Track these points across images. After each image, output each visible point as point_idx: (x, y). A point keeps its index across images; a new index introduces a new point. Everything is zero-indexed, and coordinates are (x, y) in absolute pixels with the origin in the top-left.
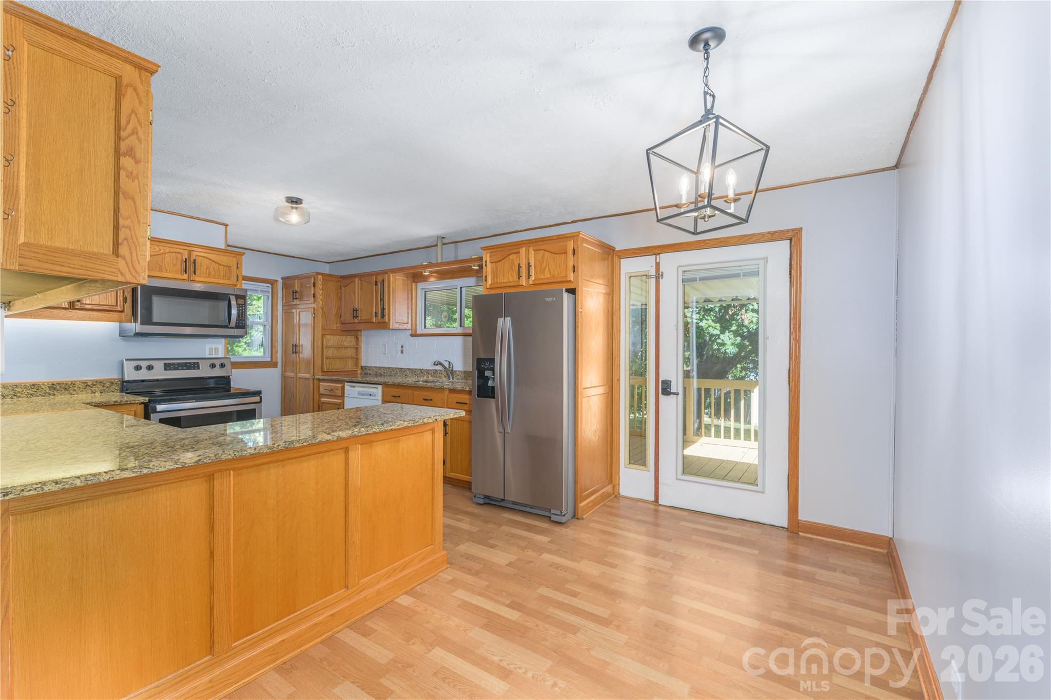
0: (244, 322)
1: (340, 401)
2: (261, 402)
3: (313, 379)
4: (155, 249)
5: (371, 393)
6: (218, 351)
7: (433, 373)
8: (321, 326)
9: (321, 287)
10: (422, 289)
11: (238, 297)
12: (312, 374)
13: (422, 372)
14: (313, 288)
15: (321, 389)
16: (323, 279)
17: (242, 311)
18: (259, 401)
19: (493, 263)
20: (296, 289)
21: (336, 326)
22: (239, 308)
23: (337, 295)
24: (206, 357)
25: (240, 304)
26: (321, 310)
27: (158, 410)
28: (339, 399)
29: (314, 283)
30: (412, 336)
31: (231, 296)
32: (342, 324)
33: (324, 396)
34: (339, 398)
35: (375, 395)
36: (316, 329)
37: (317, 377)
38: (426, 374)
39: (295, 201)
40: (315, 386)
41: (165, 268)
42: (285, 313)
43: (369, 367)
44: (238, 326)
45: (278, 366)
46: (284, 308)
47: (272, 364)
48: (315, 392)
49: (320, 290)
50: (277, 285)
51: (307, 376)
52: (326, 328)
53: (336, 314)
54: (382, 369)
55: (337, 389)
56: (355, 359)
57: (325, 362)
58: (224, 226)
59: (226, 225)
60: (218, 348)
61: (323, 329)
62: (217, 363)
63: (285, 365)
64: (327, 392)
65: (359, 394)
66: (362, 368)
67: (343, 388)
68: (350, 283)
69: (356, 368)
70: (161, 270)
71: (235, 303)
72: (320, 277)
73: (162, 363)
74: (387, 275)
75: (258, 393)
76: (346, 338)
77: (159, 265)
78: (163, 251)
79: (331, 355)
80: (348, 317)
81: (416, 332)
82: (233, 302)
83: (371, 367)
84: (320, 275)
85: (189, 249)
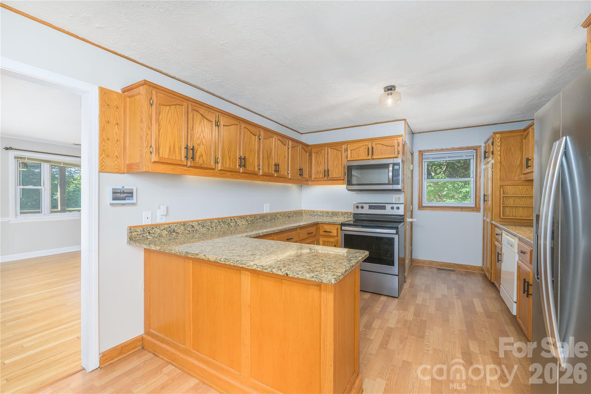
3: (491, 224)
4: (356, 145)
5: (512, 244)
6: (400, 199)
8: (499, 178)
9: (499, 144)
12: (491, 220)
14: (492, 146)
15: (495, 233)
16: (501, 137)
20: (487, 149)
21: (518, 177)
22: (396, 171)
23: (520, 147)
24: (393, 202)
25: (396, 169)
26: (499, 164)
28: (501, 245)
29: (492, 142)
31: (390, 165)
32: (523, 174)
33: (496, 239)
34: (501, 243)
36: (494, 181)
39: (390, 89)
40: (493, 229)
44: (394, 183)
45: (481, 211)
47: (476, 209)
48: (493, 235)
49: (499, 147)
50: (480, 149)
52: (505, 180)
53: (519, 166)
57: (502, 210)
59: (405, 120)
60: (400, 197)
61: (501, 181)
62: (395, 206)
63: (484, 211)
64: (497, 237)
65: (507, 243)
67: (502, 235)
68: (527, 134)
71: (392, 169)
72: (498, 135)
73: (368, 205)
78: (359, 146)
84: (497, 134)
85: (371, 141)
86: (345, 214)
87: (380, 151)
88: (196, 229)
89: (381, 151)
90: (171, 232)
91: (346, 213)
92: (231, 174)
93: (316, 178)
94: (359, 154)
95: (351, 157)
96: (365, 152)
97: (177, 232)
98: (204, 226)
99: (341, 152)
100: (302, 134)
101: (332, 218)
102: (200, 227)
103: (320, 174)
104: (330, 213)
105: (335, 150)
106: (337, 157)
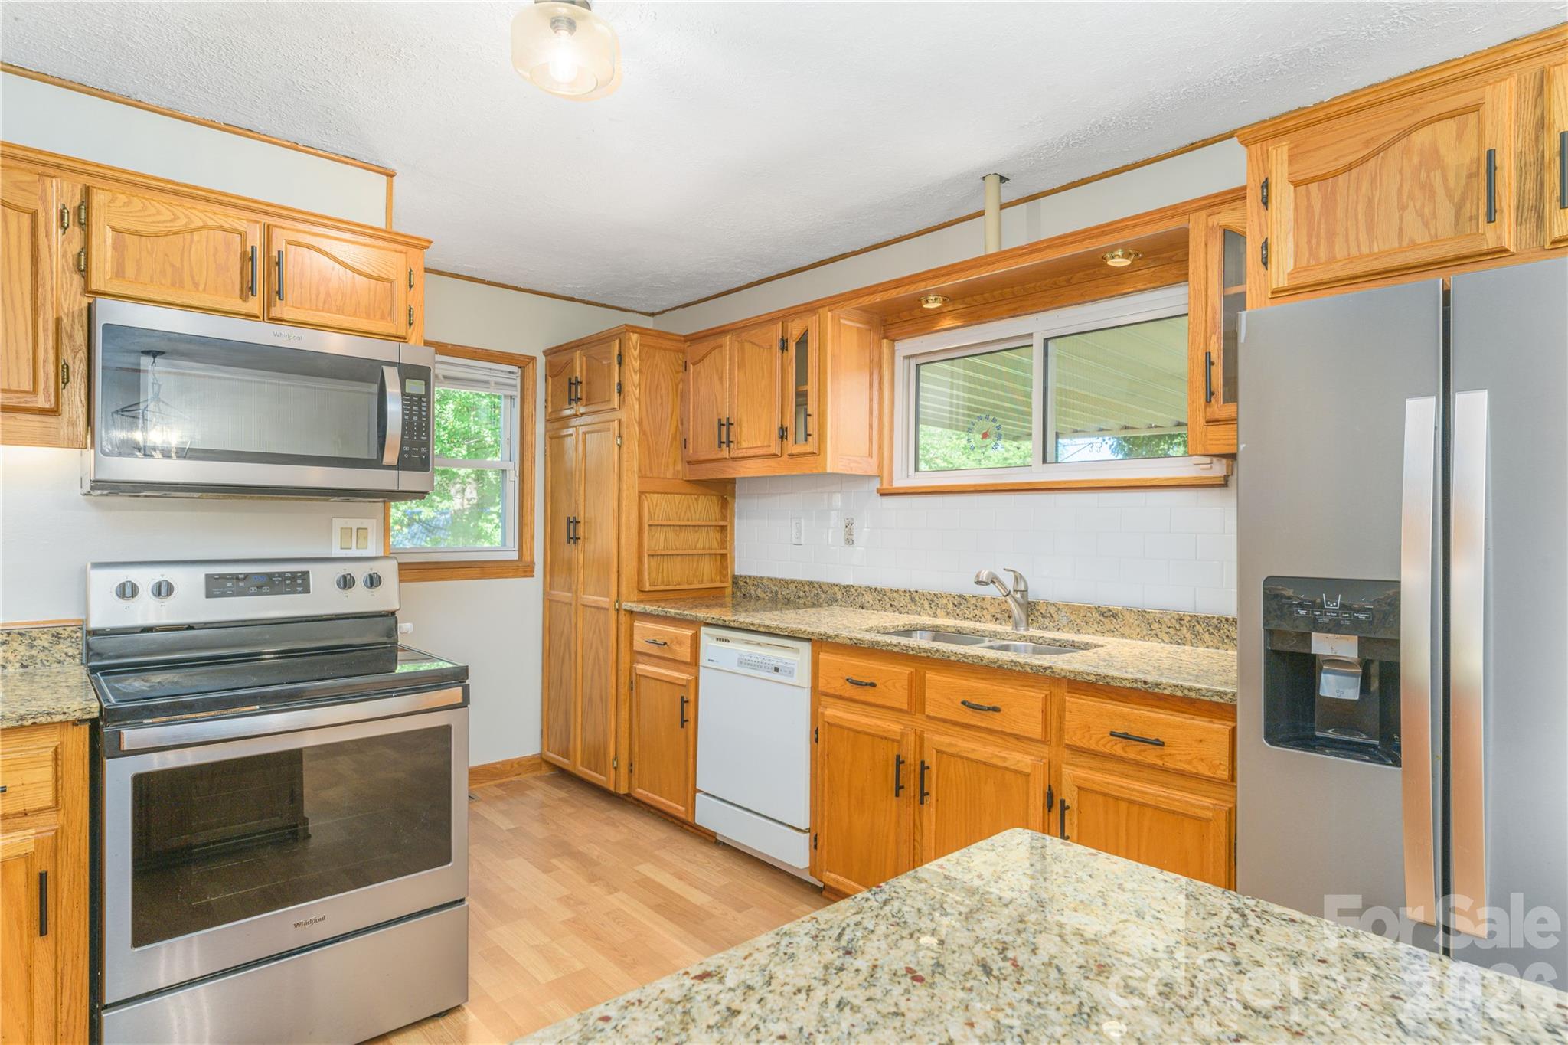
0: (424, 450)
1: (685, 676)
2: (465, 702)
3: (618, 610)
4: (159, 213)
5: (779, 665)
6: (366, 538)
7: (951, 606)
8: (636, 469)
9: (636, 364)
10: (909, 357)
11: (408, 372)
12: (615, 598)
13: (913, 600)
14: (617, 367)
15: (637, 637)
16: (640, 345)
17: (420, 416)
18: (460, 701)
19: (1306, 182)
20: (578, 374)
21: (672, 468)
22: (411, 405)
23: (677, 385)
24: (331, 555)
25: (411, 396)
26: (636, 425)
27: (126, 746)
28: (683, 672)
29: (620, 355)
30: (881, 495)
31: (386, 369)
32: (689, 463)
33: (646, 658)
34: (682, 667)
35: (790, 673)
36: (624, 478)
37: (627, 605)
38: (926, 605)
40: (623, 629)
41: (193, 278)
42: (551, 438)
43: (755, 578)
44: (405, 463)
45: (535, 574)
46: (550, 426)
47: (521, 568)
48: (622, 646)
49: (635, 372)
50: (534, 369)
51: (603, 601)
52: (649, 474)
53: (674, 438)
54: (792, 586)
55: (680, 643)
56: (719, 557)
57: (646, 566)
58: (385, 177)
59: (390, 175)
60: (365, 530)
61: (642, 477)
62: (360, 572)
63: (551, 570)
64: (654, 650)
65: (740, 663)
66: (735, 580)
67: (695, 641)
68: (710, 352)
69: (722, 582)
70: (178, 283)
71: (398, 391)
72: (634, 337)
73: (201, 572)
74: (815, 318)
75: (458, 676)
76: (697, 500)
77: (173, 266)
78: (182, 221)
79: (661, 548)
80: (704, 445)
81: (891, 481)
82: (393, 390)
83: (762, 578)
84: (634, 332)
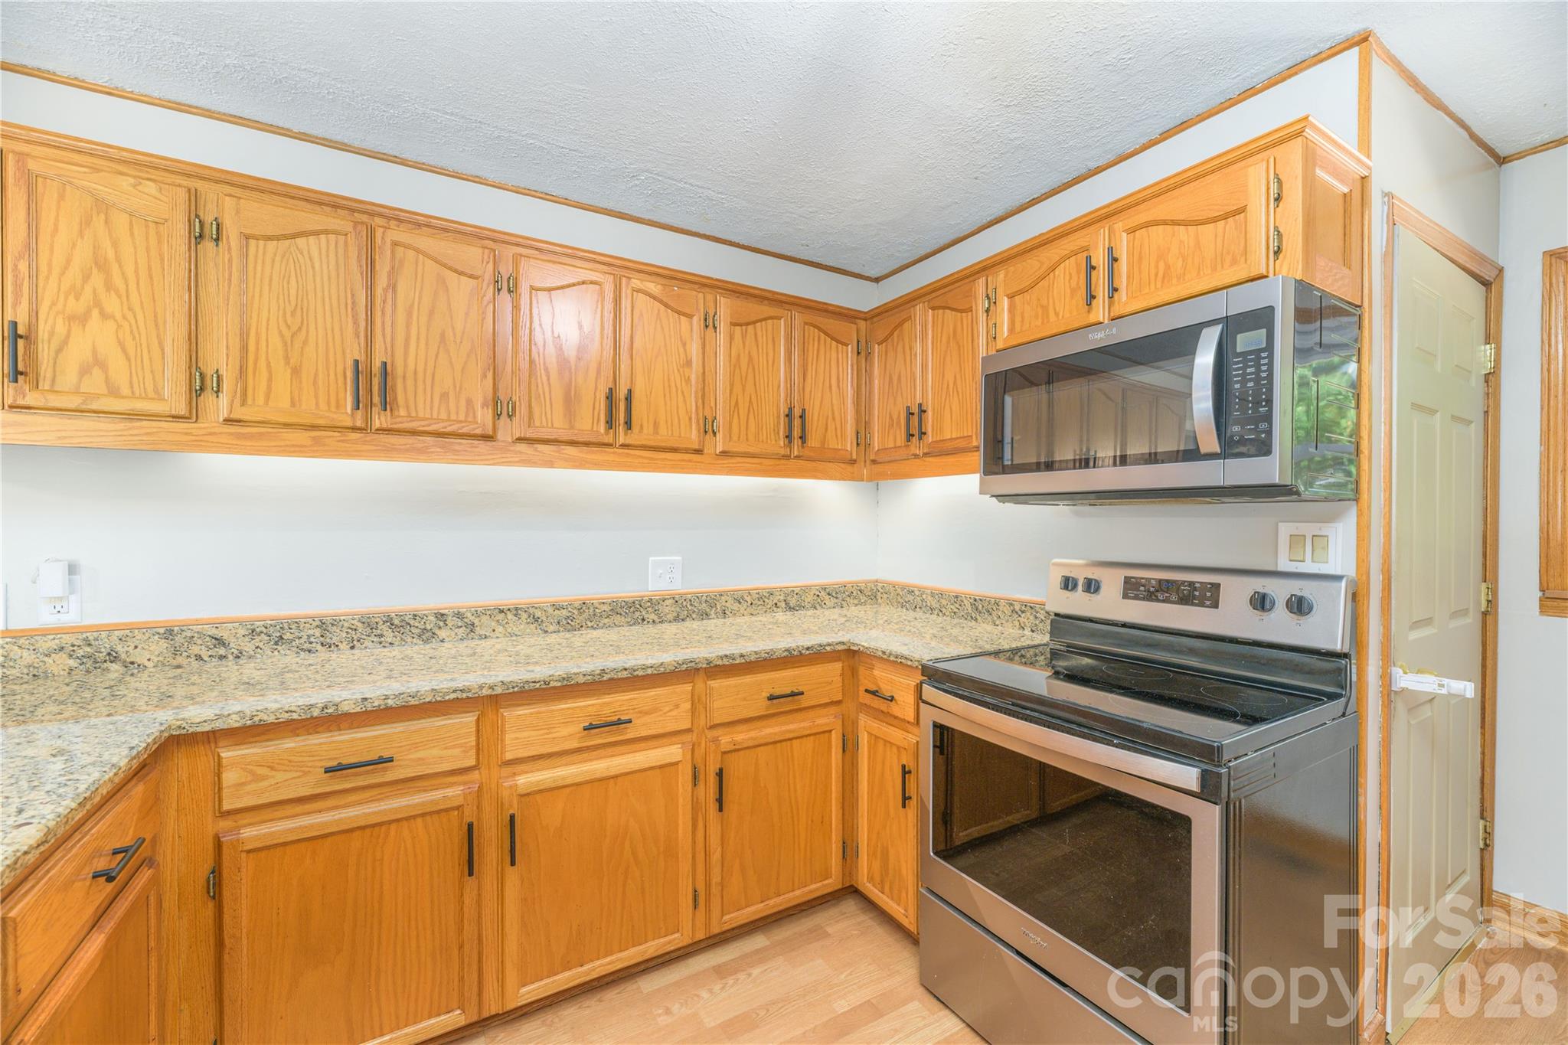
85: (1106, 224)
86: (1023, 612)
87: (1157, 267)
88: (236, 652)
89: (1162, 265)
90: (95, 662)
91: (1029, 607)
92: (314, 438)
93: (886, 449)
94: (1045, 308)
95: (1011, 330)
96: (1073, 291)
97: (128, 660)
98: (281, 638)
99: (970, 317)
100: (877, 280)
101: (974, 622)
102: (261, 645)
103: (898, 432)
104: (966, 602)
105: (948, 311)
106: (958, 343)
